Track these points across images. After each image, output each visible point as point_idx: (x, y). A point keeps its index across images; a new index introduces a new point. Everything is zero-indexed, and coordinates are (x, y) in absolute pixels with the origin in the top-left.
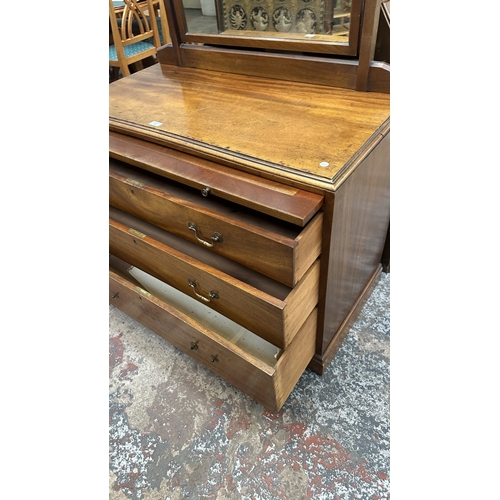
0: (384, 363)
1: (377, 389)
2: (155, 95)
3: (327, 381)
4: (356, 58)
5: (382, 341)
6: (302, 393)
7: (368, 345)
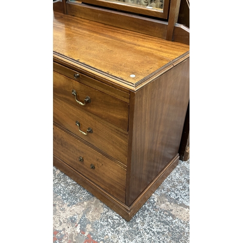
0: (171, 218)
1: (163, 234)
3: (131, 226)
4: (166, 20)
5: (172, 204)
6: (113, 232)
7: (163, 206)
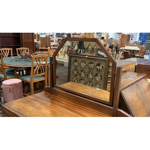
2: (40, 105)
4: (112, 106)
